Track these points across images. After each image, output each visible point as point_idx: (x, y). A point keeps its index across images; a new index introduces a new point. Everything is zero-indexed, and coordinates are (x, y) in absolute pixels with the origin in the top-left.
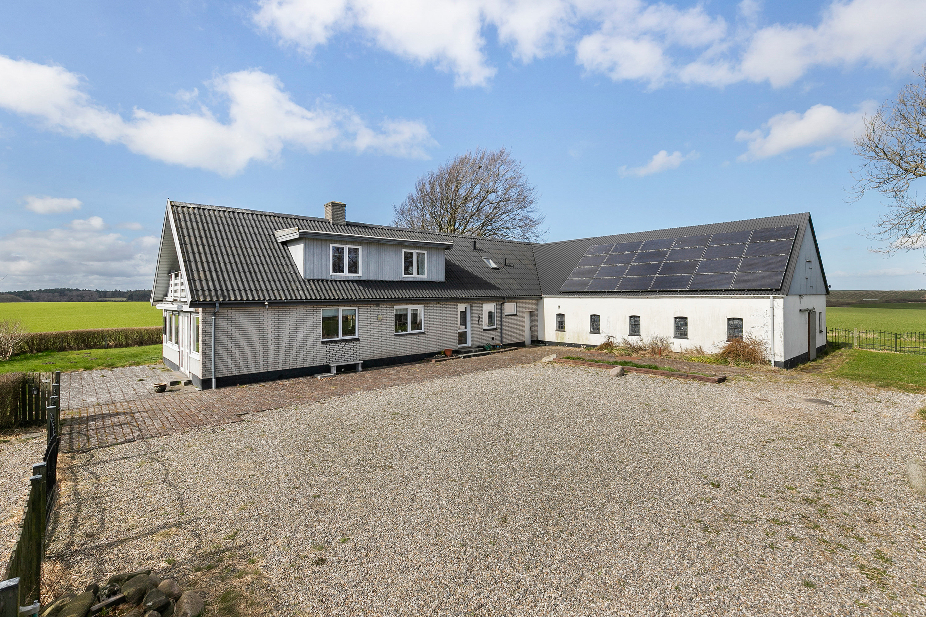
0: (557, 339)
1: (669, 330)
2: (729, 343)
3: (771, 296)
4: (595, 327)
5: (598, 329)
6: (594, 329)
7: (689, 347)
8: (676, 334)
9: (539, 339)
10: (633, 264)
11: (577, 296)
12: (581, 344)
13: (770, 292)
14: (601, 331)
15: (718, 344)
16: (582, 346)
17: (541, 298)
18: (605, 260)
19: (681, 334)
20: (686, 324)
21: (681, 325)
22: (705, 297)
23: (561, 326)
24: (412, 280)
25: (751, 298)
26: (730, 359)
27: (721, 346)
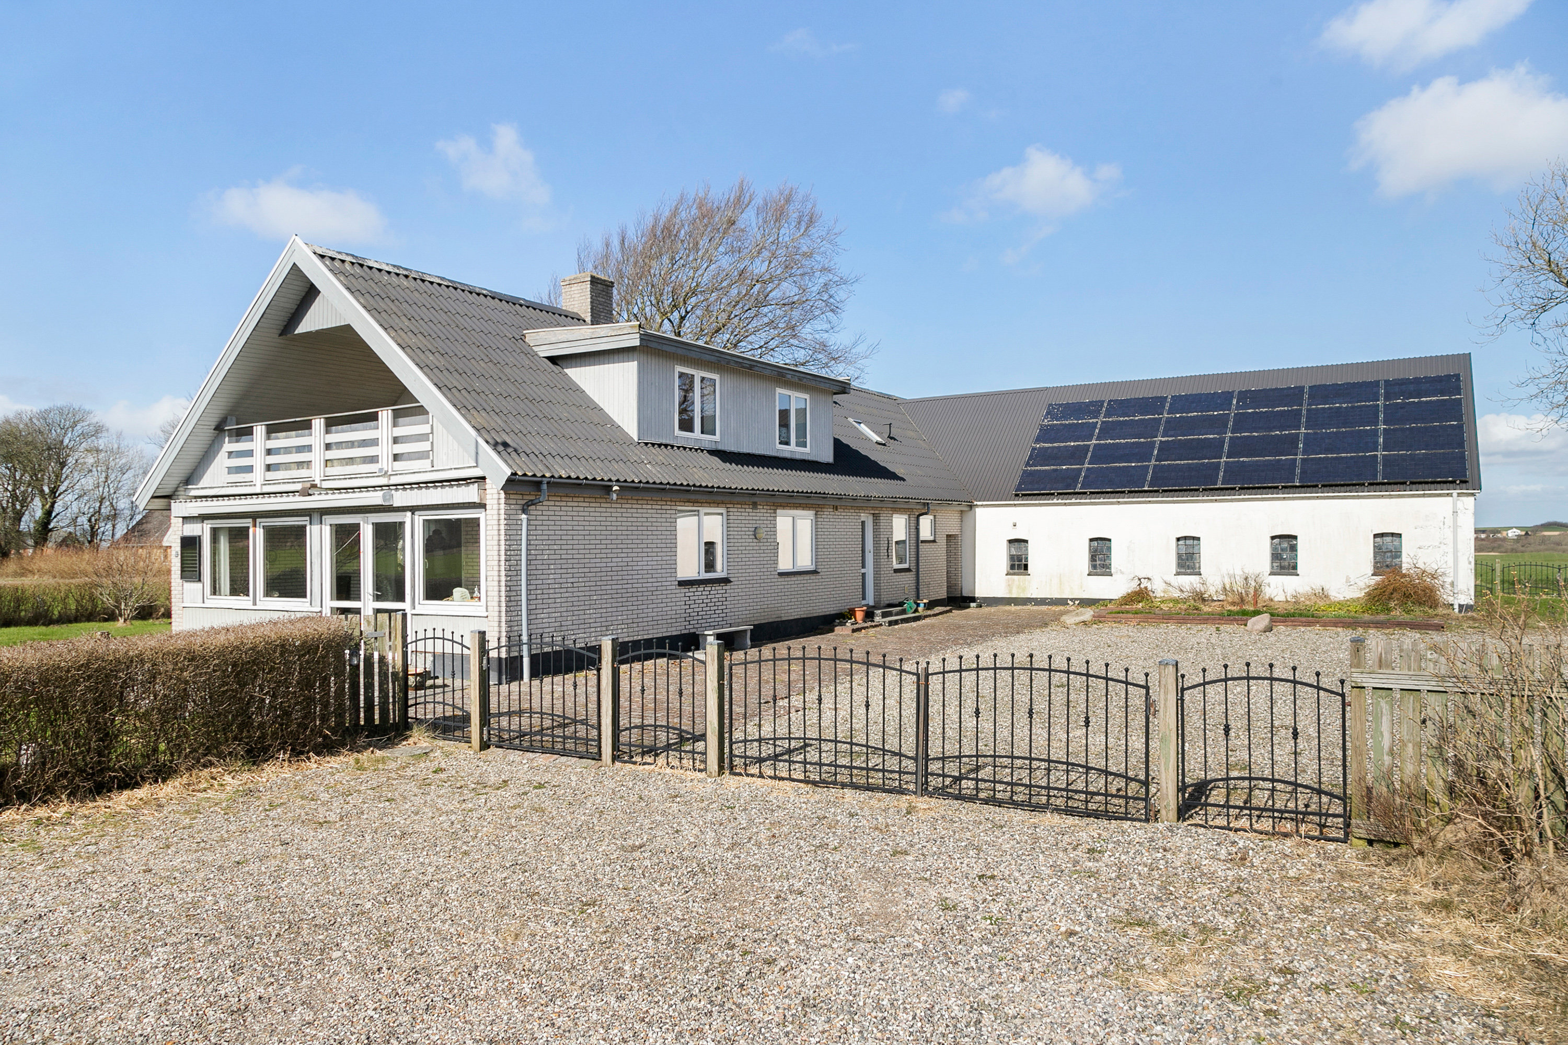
0: (1010, 592)
1: (1261, 561)
2: (1378, 578)
3: (1455, 493)
4: (1098, 562)
5: (1108, 567)
6: (1094, 567)
7: (1301, 590)
8: (1272, 567)
9: (965, 594)
10: (1163, 439)
11: (1060, 501)
12: (1067, 599)
13: (1451, 485)
14: (1113, 570)
15: (1357, 581)
16: (1069, 602)
17: (971, 507)
18: (1097, 431)
19: (1282, 568)
20: (1293, 548)
21: (1282, 550)
22: (1333, 498)
23: (1019, 565)
24: (788, 455)
25: (1419, 496)
26: (1392, 604)
27: (1362, 585)
